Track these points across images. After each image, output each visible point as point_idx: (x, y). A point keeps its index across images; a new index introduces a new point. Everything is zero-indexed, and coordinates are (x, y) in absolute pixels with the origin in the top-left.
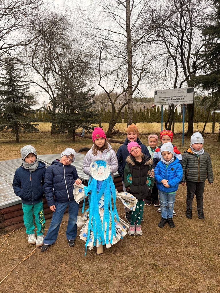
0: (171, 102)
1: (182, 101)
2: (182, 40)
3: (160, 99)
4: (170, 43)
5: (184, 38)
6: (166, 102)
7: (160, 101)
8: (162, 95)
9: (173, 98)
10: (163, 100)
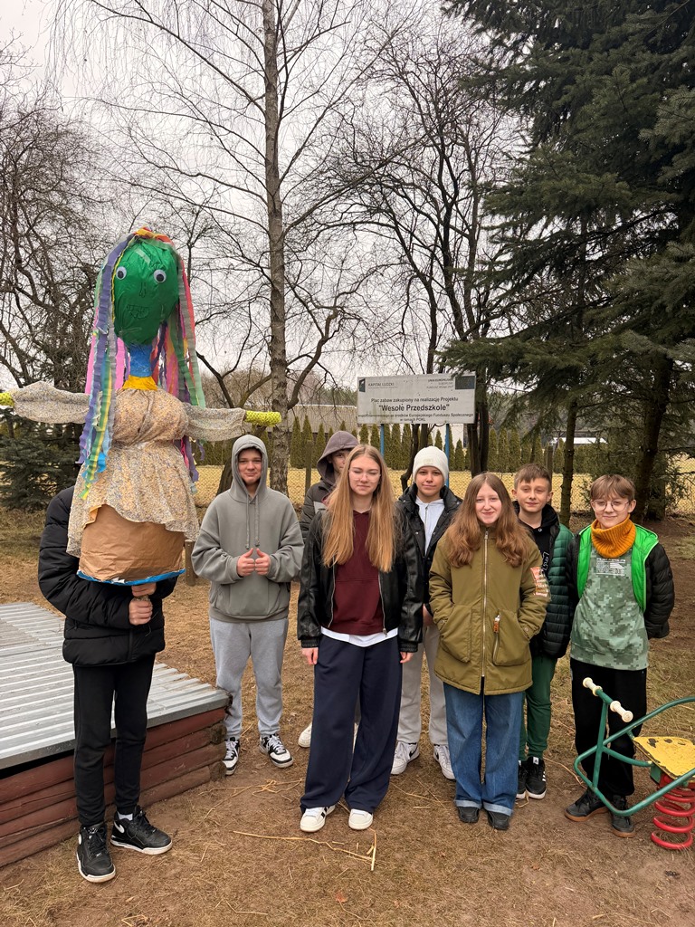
0: (408, 417)
1: (441, 415)
2: (447, 227)
3: (374, 406)
4: (412, 235)
5: (452, 222)
6: (392, 416)
7: (375, 410)
8: (381, 394)
9: (414, 404)
10: (385, 408)
